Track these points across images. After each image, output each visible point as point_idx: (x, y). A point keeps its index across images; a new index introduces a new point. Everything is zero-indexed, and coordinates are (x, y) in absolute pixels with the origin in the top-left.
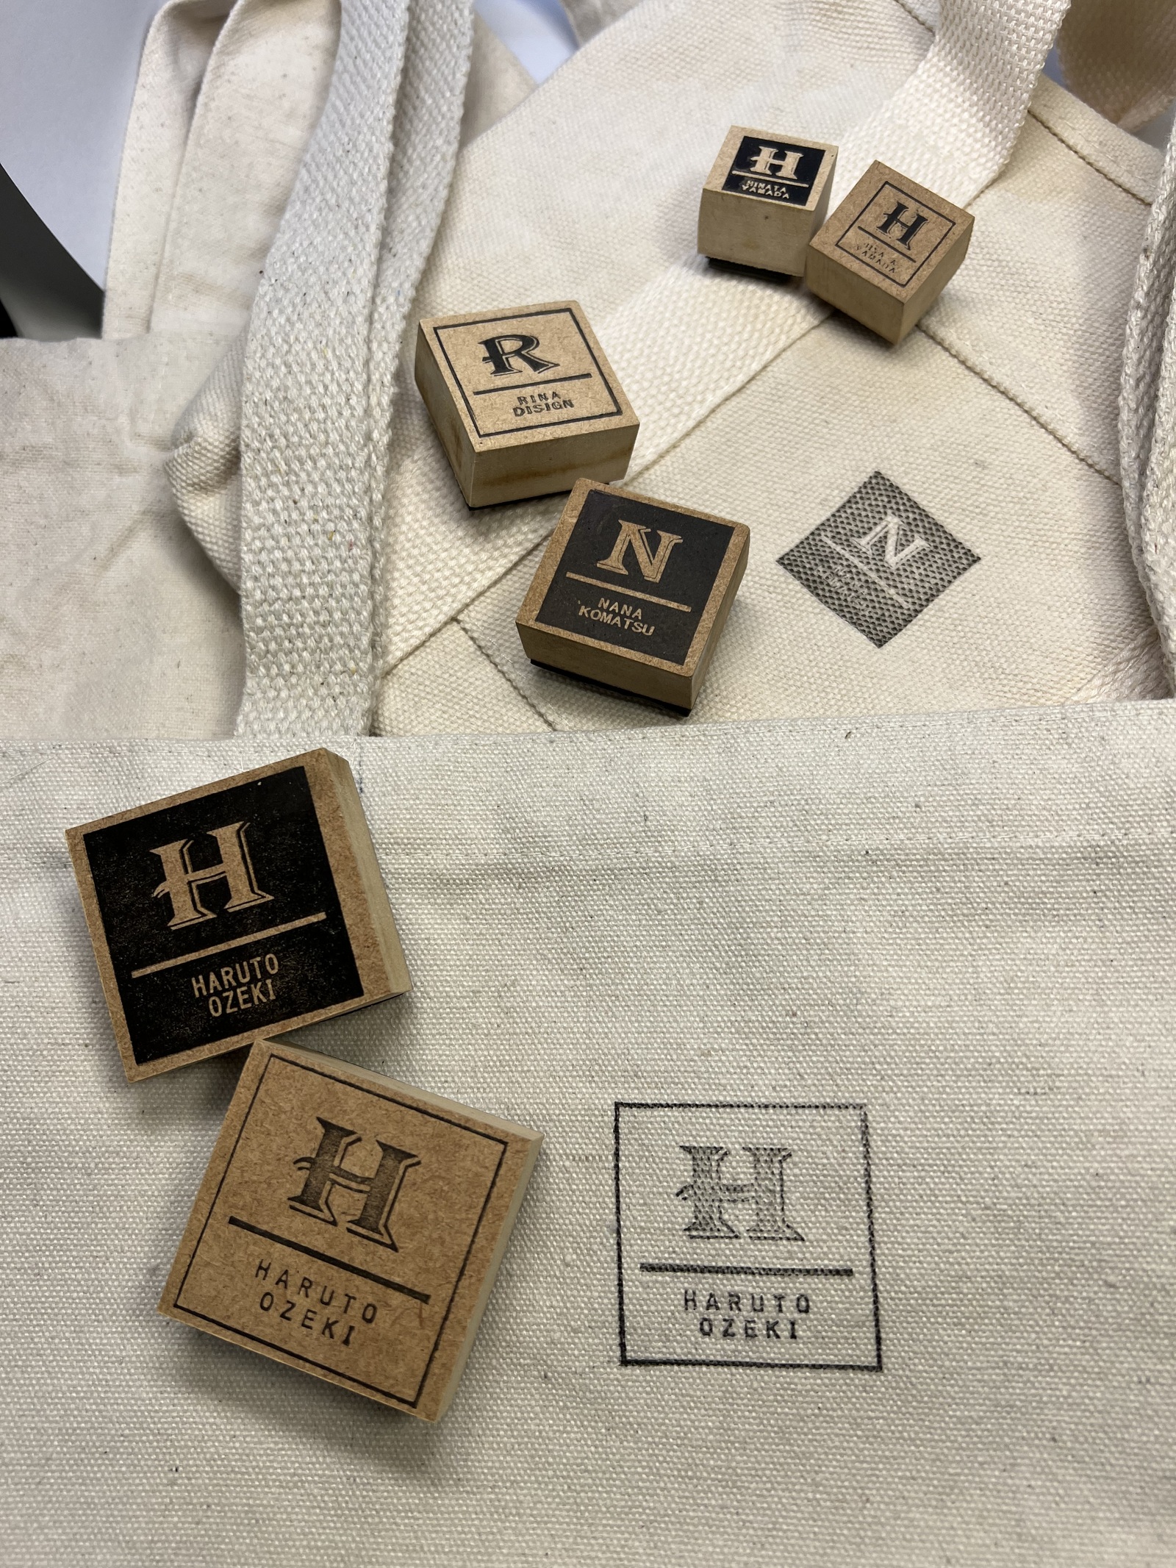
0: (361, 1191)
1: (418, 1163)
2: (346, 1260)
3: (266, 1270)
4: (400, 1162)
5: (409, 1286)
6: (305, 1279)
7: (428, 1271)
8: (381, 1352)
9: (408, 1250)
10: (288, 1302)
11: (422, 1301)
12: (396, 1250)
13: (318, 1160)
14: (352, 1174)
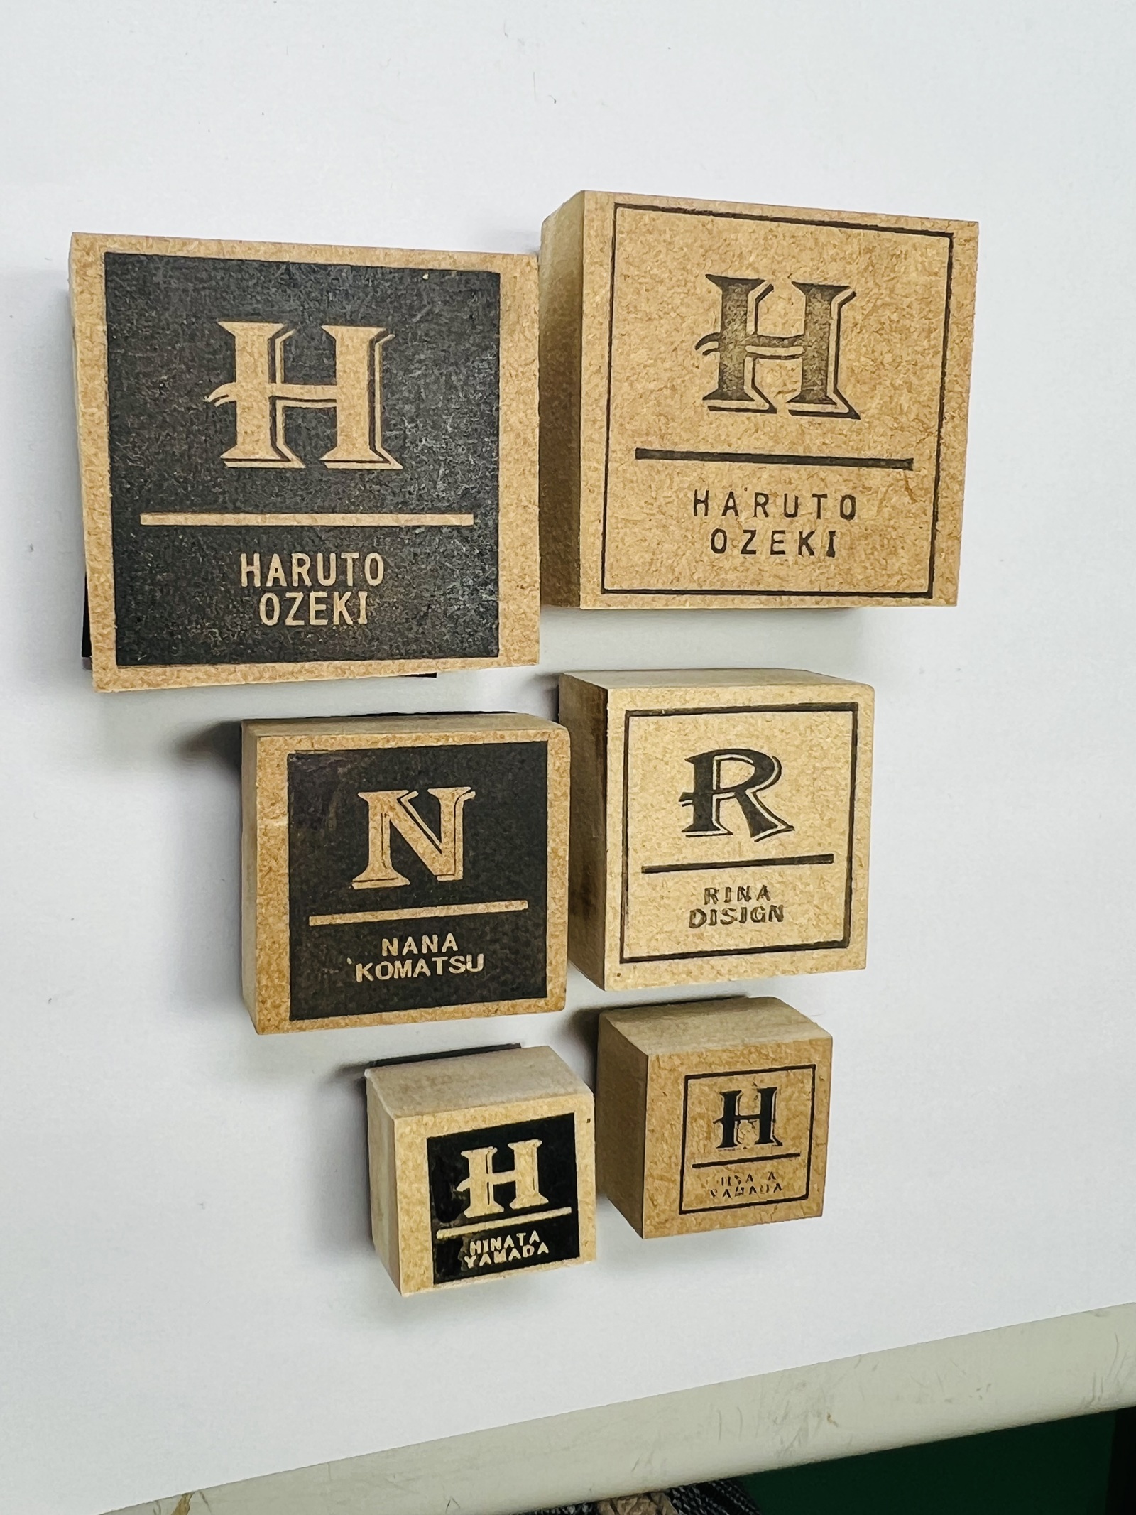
0: (793, 357)
1: (854, 294)
2: (799, 452)
3: (706, 501)
4: (830, 301)
5: (885, 456)
6: (757, 495)
7: (902, 429)
8: (874, 548)
9: (871, 412)
10: (745, 531)
11: (904, 468)
12: (857, 417)
13: (725, 333)
14: (774, 338)
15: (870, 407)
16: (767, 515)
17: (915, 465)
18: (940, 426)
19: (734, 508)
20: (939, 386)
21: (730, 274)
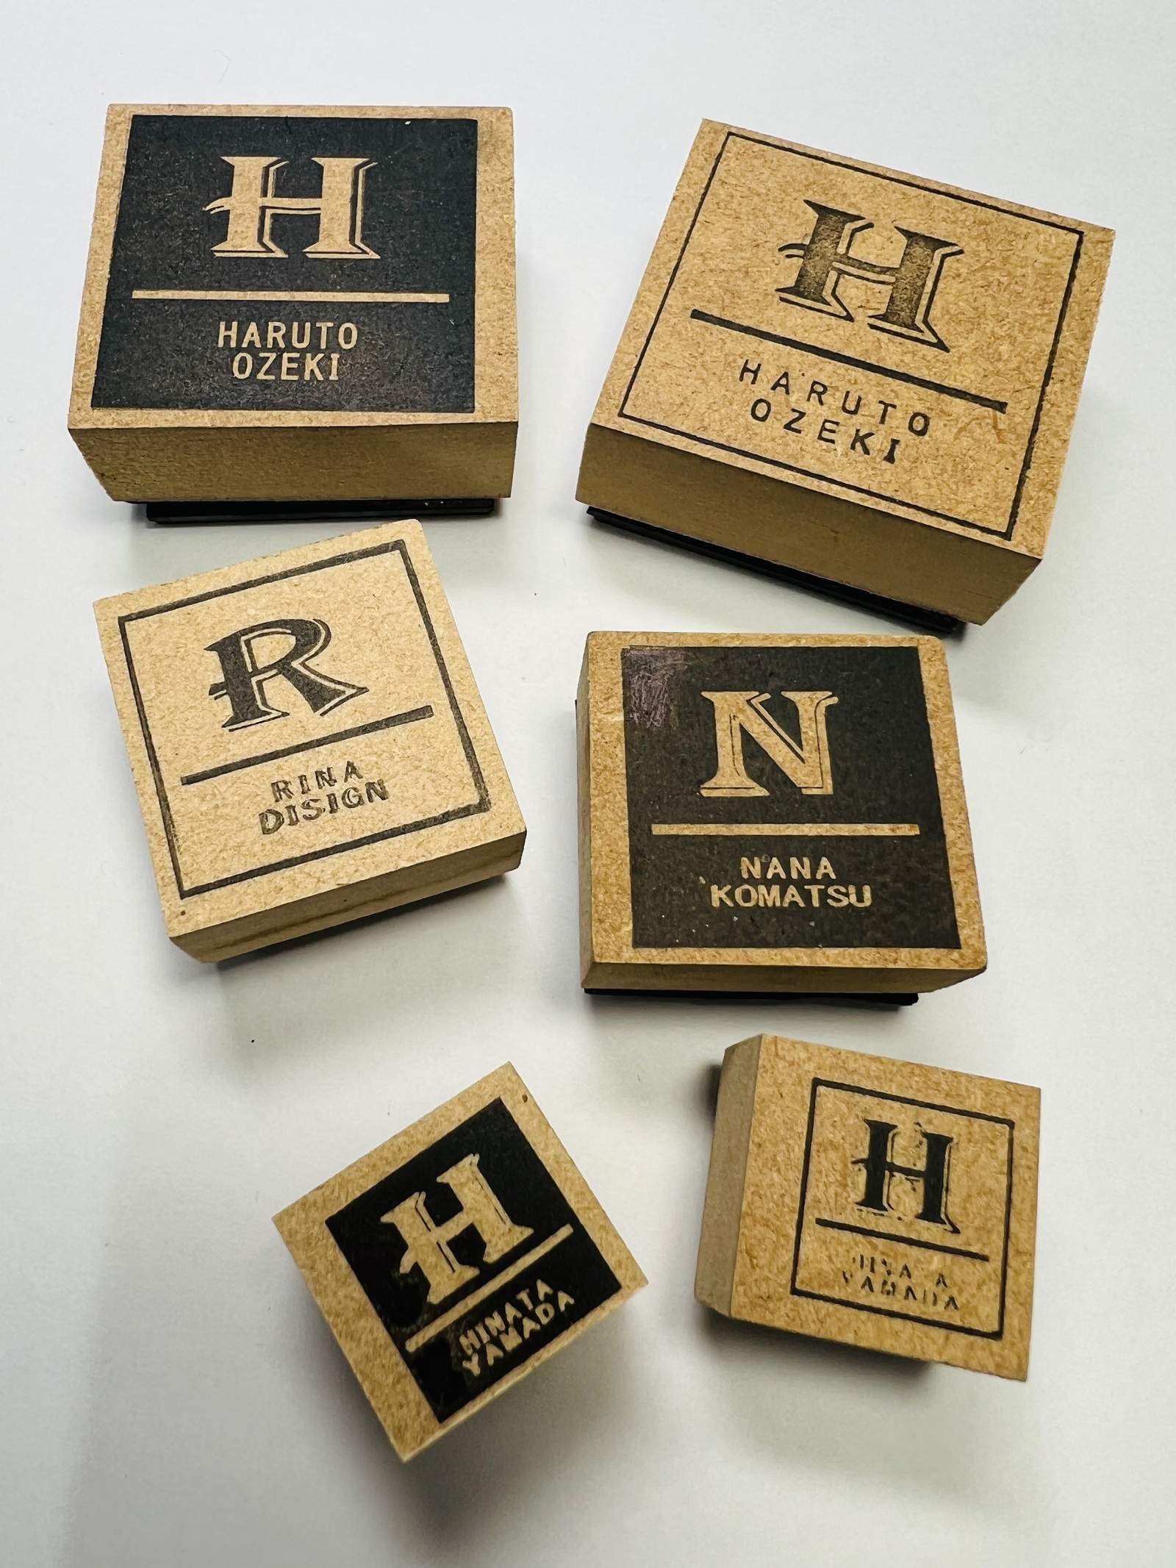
0: (883, 283)
1: (961, 252)
2: (873, 360)
3: (756, 372)
4: (933, 251)
5: (973, 392)
6: (815, 383)
7: (998, 373)
8: (944, 471)
9: (963, 349)
10: (794, 410)
11: (995, 408)
12: (947, 350)
13: (813, 246)
14: (866, 263)
15: (962, 343)
16: (821, 402)
17: (1008, 409)
18: (1045, 384)
19: (786, 386)
20: (1048, 350)
21: (830, 205)
